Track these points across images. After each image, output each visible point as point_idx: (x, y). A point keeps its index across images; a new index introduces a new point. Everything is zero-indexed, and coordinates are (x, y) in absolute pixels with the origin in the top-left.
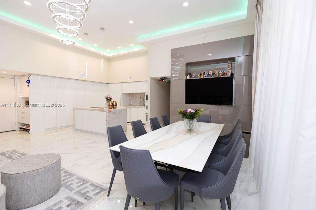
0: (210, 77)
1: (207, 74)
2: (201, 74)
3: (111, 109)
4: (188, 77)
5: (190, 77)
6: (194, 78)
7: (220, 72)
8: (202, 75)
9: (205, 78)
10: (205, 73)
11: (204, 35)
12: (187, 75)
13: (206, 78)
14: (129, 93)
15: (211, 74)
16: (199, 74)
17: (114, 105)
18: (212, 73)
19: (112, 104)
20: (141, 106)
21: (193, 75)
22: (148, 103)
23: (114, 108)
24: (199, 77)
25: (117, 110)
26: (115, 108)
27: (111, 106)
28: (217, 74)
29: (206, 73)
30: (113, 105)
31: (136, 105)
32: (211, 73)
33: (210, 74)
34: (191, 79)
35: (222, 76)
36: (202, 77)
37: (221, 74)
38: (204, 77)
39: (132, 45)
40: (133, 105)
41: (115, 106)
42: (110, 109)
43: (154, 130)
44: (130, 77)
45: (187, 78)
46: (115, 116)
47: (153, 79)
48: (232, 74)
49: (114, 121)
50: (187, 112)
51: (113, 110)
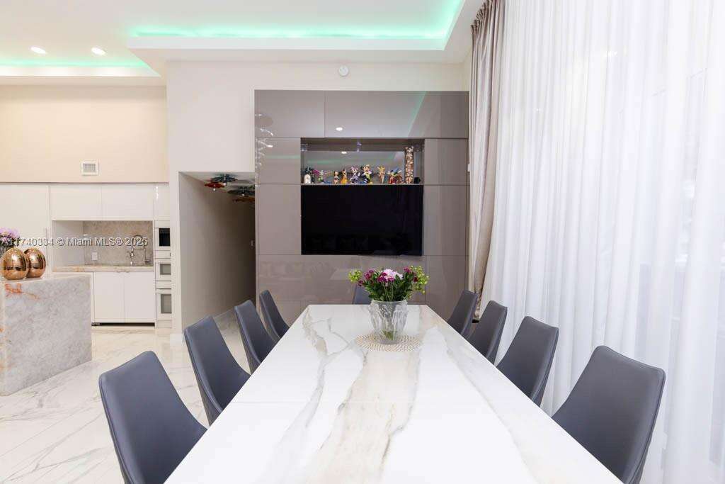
0: (365, 183)
1: (359, 175)
2: (341, 174)
3: (21, 282)
4: (308, 180)
5: (313, 180)
6: (322, 184)
7: (389, 173)
8: (345, 176)
9: (352, 184)
10: (353, 172)
11: (344, 70)
12: (304, 173)
13: (356, 184)
14: (84, 222)
15: (368, 176)
16: (336, 173)
17: (30, 266)
18: (370, 173)
19: (22, 260)
20: (133, 265)
21: (322, 173)
22: (173, 254)
23: (29, 276)
24: (336, 181)
25: (47, 283)
26: (38, 276)
27: (18, 269)
28: (383, 178)
29: (355, 171)
30: (25, 263)
31: (114, 262)
32: (367, 174)
33: (365, 176)
34: (313, 184)
35: (394, 184)
36: (345, 182)
37: (392, 178)
38: (349, 182)
39: (97, 51)
40: (103, 265)
41: (33, 270)
42: (14, 284)
43: (281, 336)
44: (90, 167)
45: (303, 181)
46: (38, 307)
47: (187, 177)
48: (416, 180)
49: (34, 326)
50: (386, 278)
51: (26, 284)
